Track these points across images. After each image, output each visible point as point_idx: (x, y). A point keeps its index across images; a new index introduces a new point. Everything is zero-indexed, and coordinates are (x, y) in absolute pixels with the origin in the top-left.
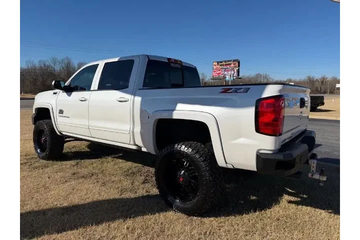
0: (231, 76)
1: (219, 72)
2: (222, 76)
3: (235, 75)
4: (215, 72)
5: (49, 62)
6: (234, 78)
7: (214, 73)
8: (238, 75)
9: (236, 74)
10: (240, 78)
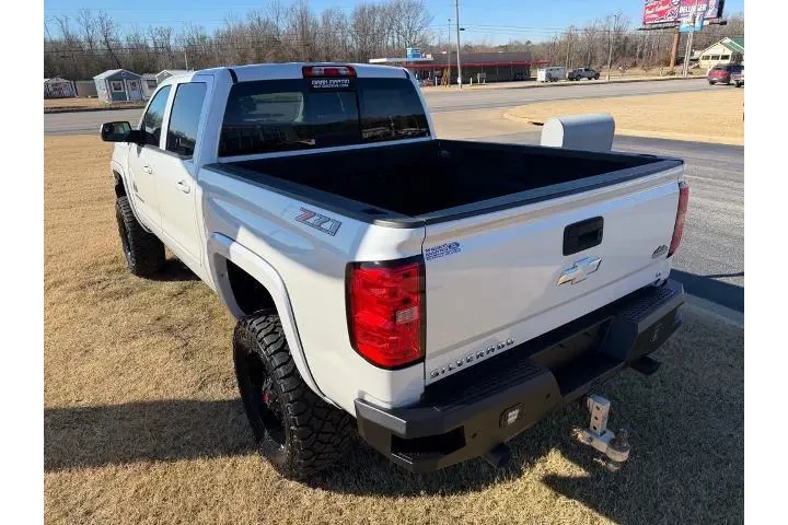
0: (694, 18)
1: (662, 8)
2: (671, 19)
3: (709, 14)
4: (650, 8)
5: (267, 15)
6: (706, 23)
7: (648, 12)
8: (719, 14)
9: (712, 12)
10: (725, 23)
